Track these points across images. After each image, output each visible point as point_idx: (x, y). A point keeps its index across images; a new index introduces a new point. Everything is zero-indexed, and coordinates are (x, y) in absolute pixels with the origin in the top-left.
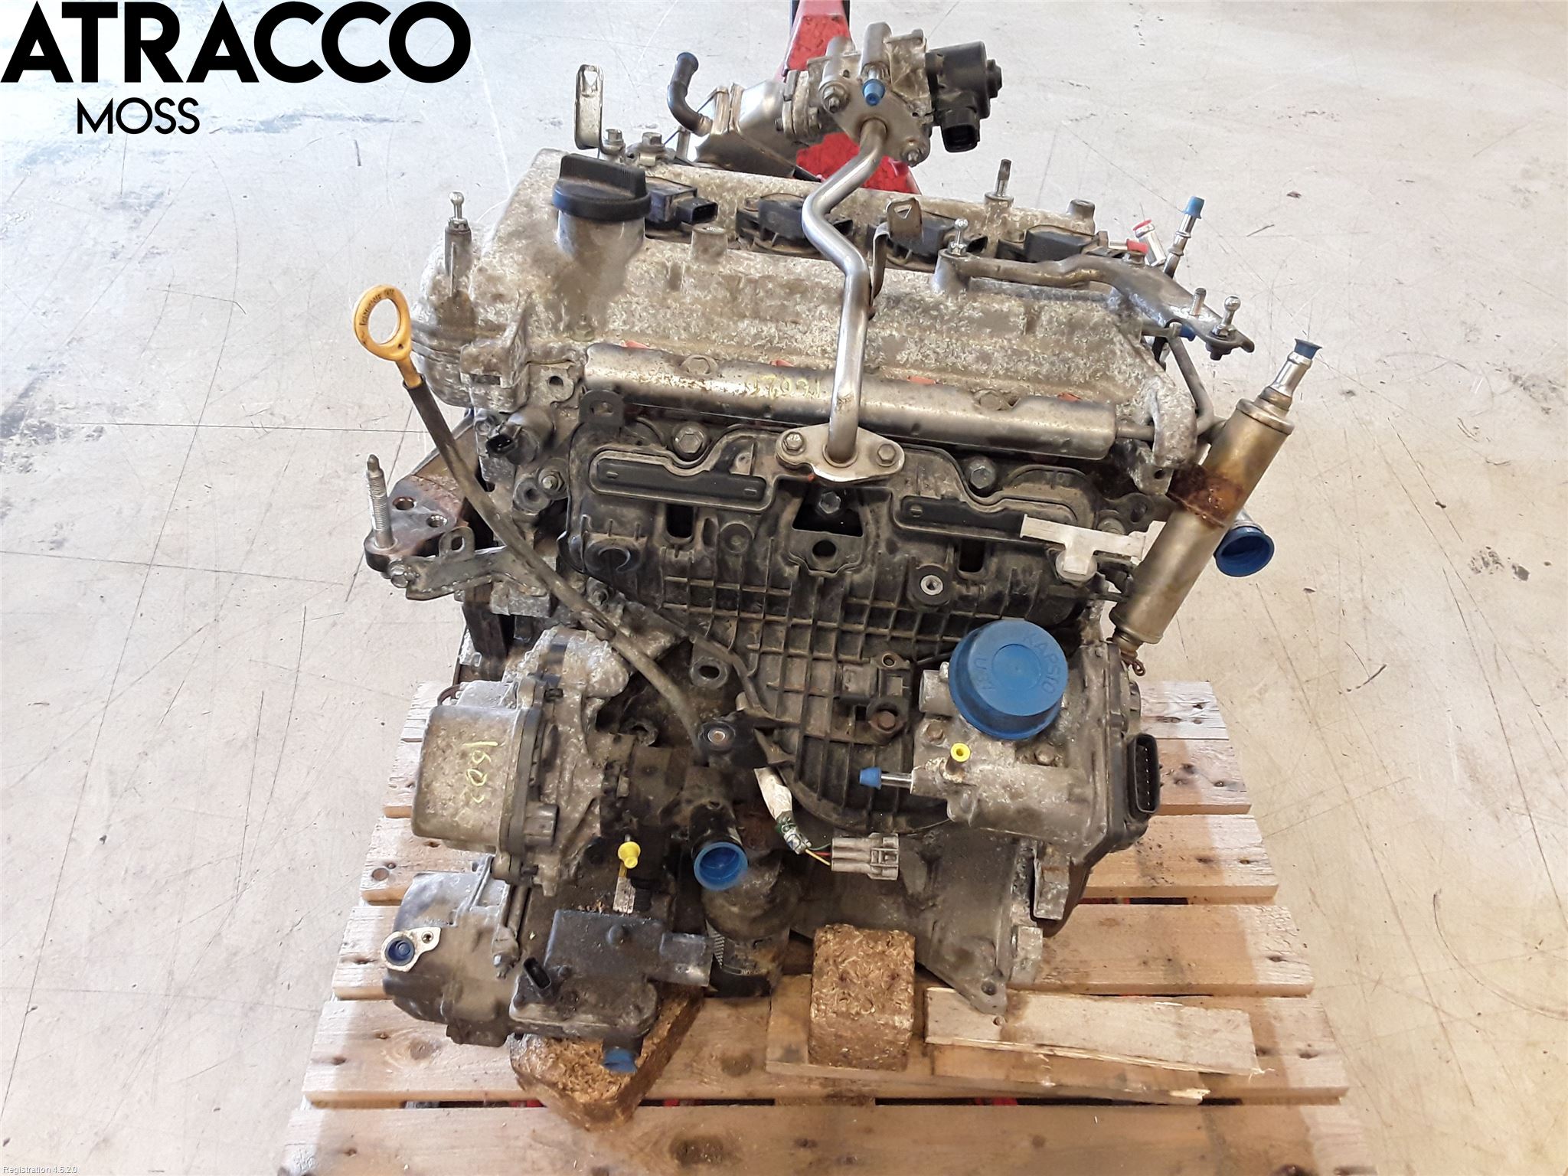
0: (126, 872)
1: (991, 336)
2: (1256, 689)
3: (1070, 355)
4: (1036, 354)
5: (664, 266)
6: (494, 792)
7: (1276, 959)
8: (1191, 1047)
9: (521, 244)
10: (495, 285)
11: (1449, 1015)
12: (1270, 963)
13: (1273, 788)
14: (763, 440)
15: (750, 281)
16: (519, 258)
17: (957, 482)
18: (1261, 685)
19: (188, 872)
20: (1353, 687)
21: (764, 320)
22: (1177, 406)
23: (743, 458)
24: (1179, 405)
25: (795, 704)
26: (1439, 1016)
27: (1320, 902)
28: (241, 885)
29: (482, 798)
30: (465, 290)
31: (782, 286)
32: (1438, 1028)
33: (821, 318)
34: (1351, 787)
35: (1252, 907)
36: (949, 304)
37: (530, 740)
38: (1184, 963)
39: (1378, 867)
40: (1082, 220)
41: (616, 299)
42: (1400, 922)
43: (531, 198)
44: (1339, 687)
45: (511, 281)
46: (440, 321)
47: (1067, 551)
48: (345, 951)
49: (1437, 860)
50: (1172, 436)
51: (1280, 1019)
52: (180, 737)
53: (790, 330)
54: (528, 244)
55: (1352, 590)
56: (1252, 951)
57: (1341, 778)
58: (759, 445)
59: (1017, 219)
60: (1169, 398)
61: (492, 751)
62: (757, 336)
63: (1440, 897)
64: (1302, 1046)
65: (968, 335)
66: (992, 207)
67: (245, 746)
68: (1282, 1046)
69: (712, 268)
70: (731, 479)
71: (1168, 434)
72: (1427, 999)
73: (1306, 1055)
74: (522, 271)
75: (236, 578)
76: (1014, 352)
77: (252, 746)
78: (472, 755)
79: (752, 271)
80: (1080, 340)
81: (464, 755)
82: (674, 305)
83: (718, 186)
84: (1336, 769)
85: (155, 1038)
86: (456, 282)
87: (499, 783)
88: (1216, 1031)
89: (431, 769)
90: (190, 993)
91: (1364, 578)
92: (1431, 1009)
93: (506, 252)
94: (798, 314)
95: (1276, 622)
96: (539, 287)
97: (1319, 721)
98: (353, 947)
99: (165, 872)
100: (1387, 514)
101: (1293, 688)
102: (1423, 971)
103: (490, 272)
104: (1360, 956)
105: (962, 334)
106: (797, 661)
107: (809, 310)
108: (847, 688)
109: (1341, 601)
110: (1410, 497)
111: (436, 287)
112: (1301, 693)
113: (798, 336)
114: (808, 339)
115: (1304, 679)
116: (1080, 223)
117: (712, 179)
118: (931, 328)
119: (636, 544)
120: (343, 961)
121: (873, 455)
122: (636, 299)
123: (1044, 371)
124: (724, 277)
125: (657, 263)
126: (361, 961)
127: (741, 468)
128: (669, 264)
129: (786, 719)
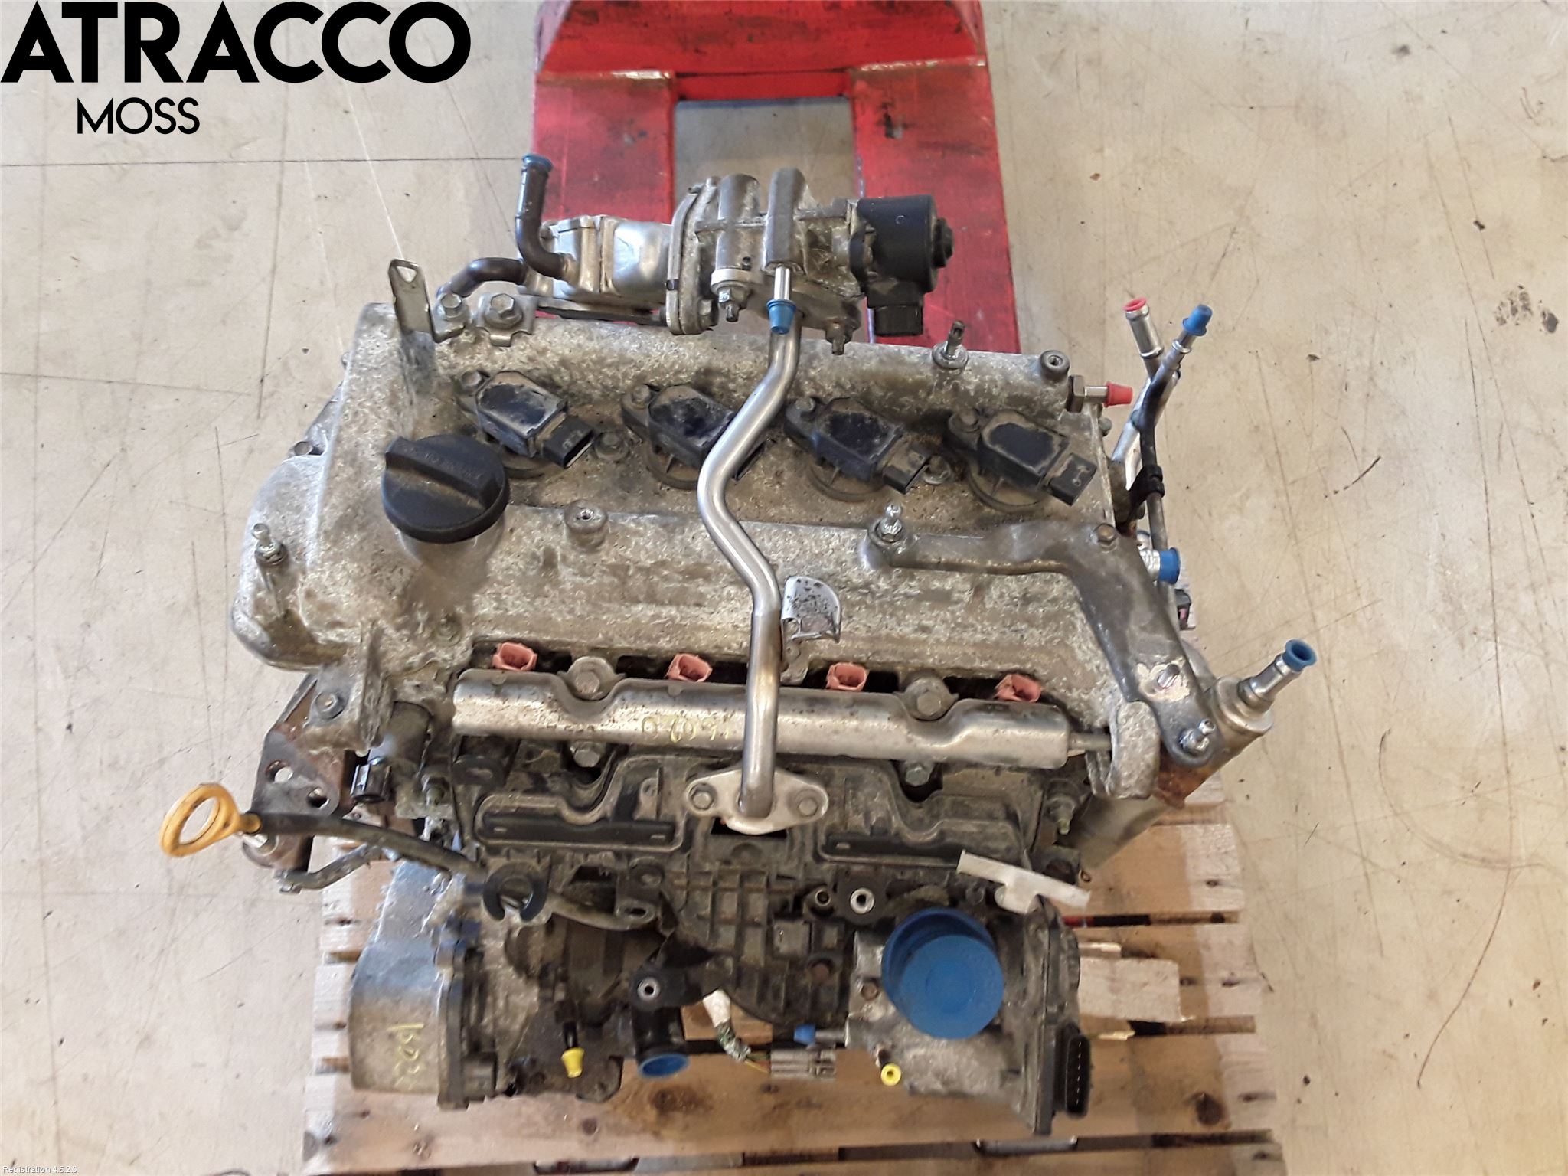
0: (101, 763)
1: (932, 609)
2: (1237, 495)
3: (1023, 627)
4: (984, 626)
5: (534, 557)
6: (428, 1064)
7: (1212, 883)
8: (1120, 1002)
9: (352, 540)
10: (331, 614)
11: (1374, 865)
12: (1207, 888)
13: (1240, 619)
14: (669, 763)
15: (640, 569)
16: (353, 568)
17: (890, 799)
18: (1243, 490)
19: (162, 762)
20: (1340, 488)
21: (662, 604)
22: (1138, 734)
23: (647, 788)
24: (1142, 731)
25: (727, 936)
26: (1365, 867)
27: (1270, 749)
28: (216, 773)
29: (417, 1069)
30: (295, 609)
31: (680, 573)
32: (1362, 879)
33: (729, 599)
34: (1319, 614)
35: (1196, 827)
36: (881, 584)
37: (455, 1020)
38: (1125, 891)
39: (1332, 707)
40: (1053, 386)
41: (482, 590)
42: (1344, 767)
43: (357, 445)
44: (1326, 489)
45: (349, 607)
46: (273, 640)
47: (1008, 891)
48: (327, 912)
49: (1393, 697)
50: (1130, 776)
51: (1208, 947)
52: (119, 603)
53: (694, 611)
54: (363, 540)
55: (1360, 354)
56: (1192, 876)
57: (1311, 604)
58: (666, 770)
59: (971, 387)
60: (1131, 720)
61: (419, 1031)
62: (654, 617)
63: (1388, 739)
64: (1225, 974)
65: (904, 609)
66: (940, 374)
67: (187, 611)
68: (1207, 975)
69: (592, 557)
70: (635, 826)
71: (1125, 774)
72: (1356, 850)
73: (1228, 984)
74: (359, 592)
75: (133, 391)
76: (957, 625)
77: (194, 612)
78: (400, 1036)
79: (642, 556)
80: (1038, 611)
81: (391, 1036)
82: (552, 593)
83: (595, 362)
84: (1308, 593)
85: (169, 940)
86: (282, 603)
87: (431, 1056)
88: (1145, 984)
89: (361, 1048)
90: (191, 891)
91: (1377, 336)
92: (1358, 860)
93: (336, 559)
94: (702, 595)
95: (1271, 403)
96: (384, 613)
97: (1299, 534)
98: (335, 907)
99: (140, 763)
100: (1417, 241)
101: (1277, 492)
102: (1359, 819)
103: (321, 597)
104: (1300, 808)
105: (897, 608)
106: (728, 894)
107: (715, 591)
108: (778, 949)
109: (1347, 370)
110: (1447, 213)
111: (258, 606)
112: (1285, 498)
113: (705, 616)
114: (716, 618)
115: (1290, 479)
116: (1050, 389)
117: (586, 353)
118: (859, 603)
119: (539, 868)
120: (327, 923)
121: (793, 802)
122: (505, 589)
123: (993, 638)
124: (609, 566)
125: (525, 555)
126: (343, 922)
127: (647, 804)
128: (540, 552)
129: (720, 945)
